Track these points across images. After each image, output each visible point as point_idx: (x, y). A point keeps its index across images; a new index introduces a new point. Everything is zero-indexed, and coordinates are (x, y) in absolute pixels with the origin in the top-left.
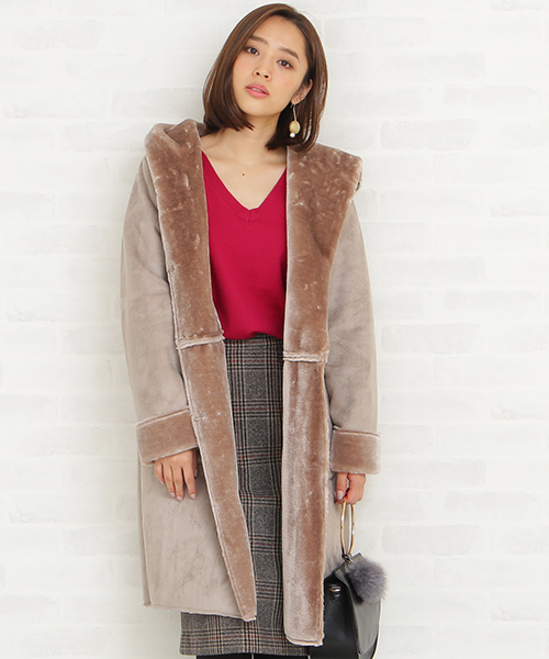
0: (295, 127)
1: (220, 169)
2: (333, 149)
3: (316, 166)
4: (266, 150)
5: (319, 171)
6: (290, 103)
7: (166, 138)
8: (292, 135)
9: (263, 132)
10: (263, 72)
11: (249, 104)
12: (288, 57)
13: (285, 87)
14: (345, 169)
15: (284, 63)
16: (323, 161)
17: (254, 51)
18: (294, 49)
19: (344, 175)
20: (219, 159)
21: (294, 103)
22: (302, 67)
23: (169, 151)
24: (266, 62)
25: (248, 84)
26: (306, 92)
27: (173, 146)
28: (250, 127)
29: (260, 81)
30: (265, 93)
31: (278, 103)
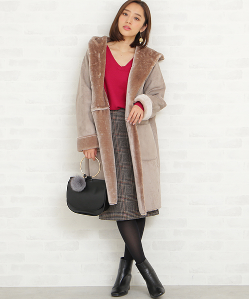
0: (141, 40)
1: (113, 53)
2: (151, 49)
3: (142, 55)
4: (130, 47)
5: (143, 56)
6: (139, 32)
7: (95, 41)
8: (140, 43)
9: (129, 42)
10: (129, 22)
11: (124, 32)
12: (138, 17)
13: (137, 27)
14: (153, 57)
15: (136, 19)
16: (146, 54)
17: (126, 15)
18: (140, 14)
19: (152, 59)
20: (113, 49)
21: (141, 32)
22: (143, 20)
23: (95, 45)
24: (130, 18)
25: (124, 25)
26: (145, 28)
27: (97, 44)
28: (124, 40)
29: (128, 25)
30: (130, 29)
31: (135, 32)
